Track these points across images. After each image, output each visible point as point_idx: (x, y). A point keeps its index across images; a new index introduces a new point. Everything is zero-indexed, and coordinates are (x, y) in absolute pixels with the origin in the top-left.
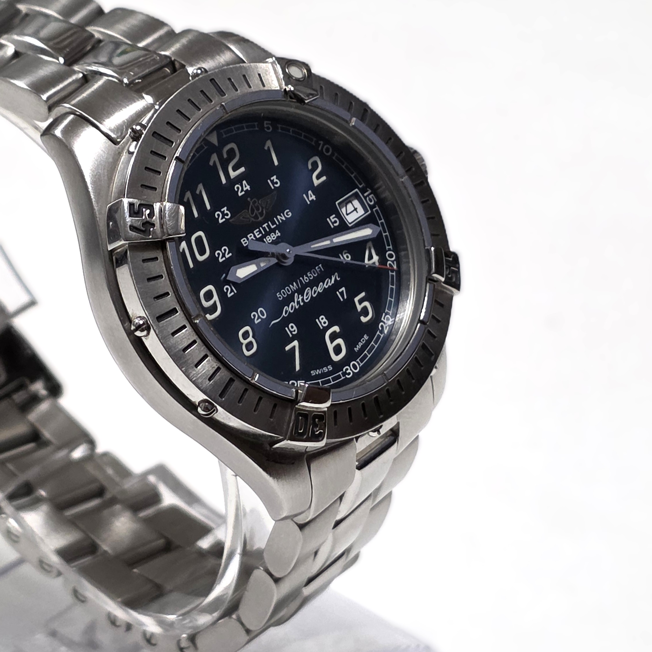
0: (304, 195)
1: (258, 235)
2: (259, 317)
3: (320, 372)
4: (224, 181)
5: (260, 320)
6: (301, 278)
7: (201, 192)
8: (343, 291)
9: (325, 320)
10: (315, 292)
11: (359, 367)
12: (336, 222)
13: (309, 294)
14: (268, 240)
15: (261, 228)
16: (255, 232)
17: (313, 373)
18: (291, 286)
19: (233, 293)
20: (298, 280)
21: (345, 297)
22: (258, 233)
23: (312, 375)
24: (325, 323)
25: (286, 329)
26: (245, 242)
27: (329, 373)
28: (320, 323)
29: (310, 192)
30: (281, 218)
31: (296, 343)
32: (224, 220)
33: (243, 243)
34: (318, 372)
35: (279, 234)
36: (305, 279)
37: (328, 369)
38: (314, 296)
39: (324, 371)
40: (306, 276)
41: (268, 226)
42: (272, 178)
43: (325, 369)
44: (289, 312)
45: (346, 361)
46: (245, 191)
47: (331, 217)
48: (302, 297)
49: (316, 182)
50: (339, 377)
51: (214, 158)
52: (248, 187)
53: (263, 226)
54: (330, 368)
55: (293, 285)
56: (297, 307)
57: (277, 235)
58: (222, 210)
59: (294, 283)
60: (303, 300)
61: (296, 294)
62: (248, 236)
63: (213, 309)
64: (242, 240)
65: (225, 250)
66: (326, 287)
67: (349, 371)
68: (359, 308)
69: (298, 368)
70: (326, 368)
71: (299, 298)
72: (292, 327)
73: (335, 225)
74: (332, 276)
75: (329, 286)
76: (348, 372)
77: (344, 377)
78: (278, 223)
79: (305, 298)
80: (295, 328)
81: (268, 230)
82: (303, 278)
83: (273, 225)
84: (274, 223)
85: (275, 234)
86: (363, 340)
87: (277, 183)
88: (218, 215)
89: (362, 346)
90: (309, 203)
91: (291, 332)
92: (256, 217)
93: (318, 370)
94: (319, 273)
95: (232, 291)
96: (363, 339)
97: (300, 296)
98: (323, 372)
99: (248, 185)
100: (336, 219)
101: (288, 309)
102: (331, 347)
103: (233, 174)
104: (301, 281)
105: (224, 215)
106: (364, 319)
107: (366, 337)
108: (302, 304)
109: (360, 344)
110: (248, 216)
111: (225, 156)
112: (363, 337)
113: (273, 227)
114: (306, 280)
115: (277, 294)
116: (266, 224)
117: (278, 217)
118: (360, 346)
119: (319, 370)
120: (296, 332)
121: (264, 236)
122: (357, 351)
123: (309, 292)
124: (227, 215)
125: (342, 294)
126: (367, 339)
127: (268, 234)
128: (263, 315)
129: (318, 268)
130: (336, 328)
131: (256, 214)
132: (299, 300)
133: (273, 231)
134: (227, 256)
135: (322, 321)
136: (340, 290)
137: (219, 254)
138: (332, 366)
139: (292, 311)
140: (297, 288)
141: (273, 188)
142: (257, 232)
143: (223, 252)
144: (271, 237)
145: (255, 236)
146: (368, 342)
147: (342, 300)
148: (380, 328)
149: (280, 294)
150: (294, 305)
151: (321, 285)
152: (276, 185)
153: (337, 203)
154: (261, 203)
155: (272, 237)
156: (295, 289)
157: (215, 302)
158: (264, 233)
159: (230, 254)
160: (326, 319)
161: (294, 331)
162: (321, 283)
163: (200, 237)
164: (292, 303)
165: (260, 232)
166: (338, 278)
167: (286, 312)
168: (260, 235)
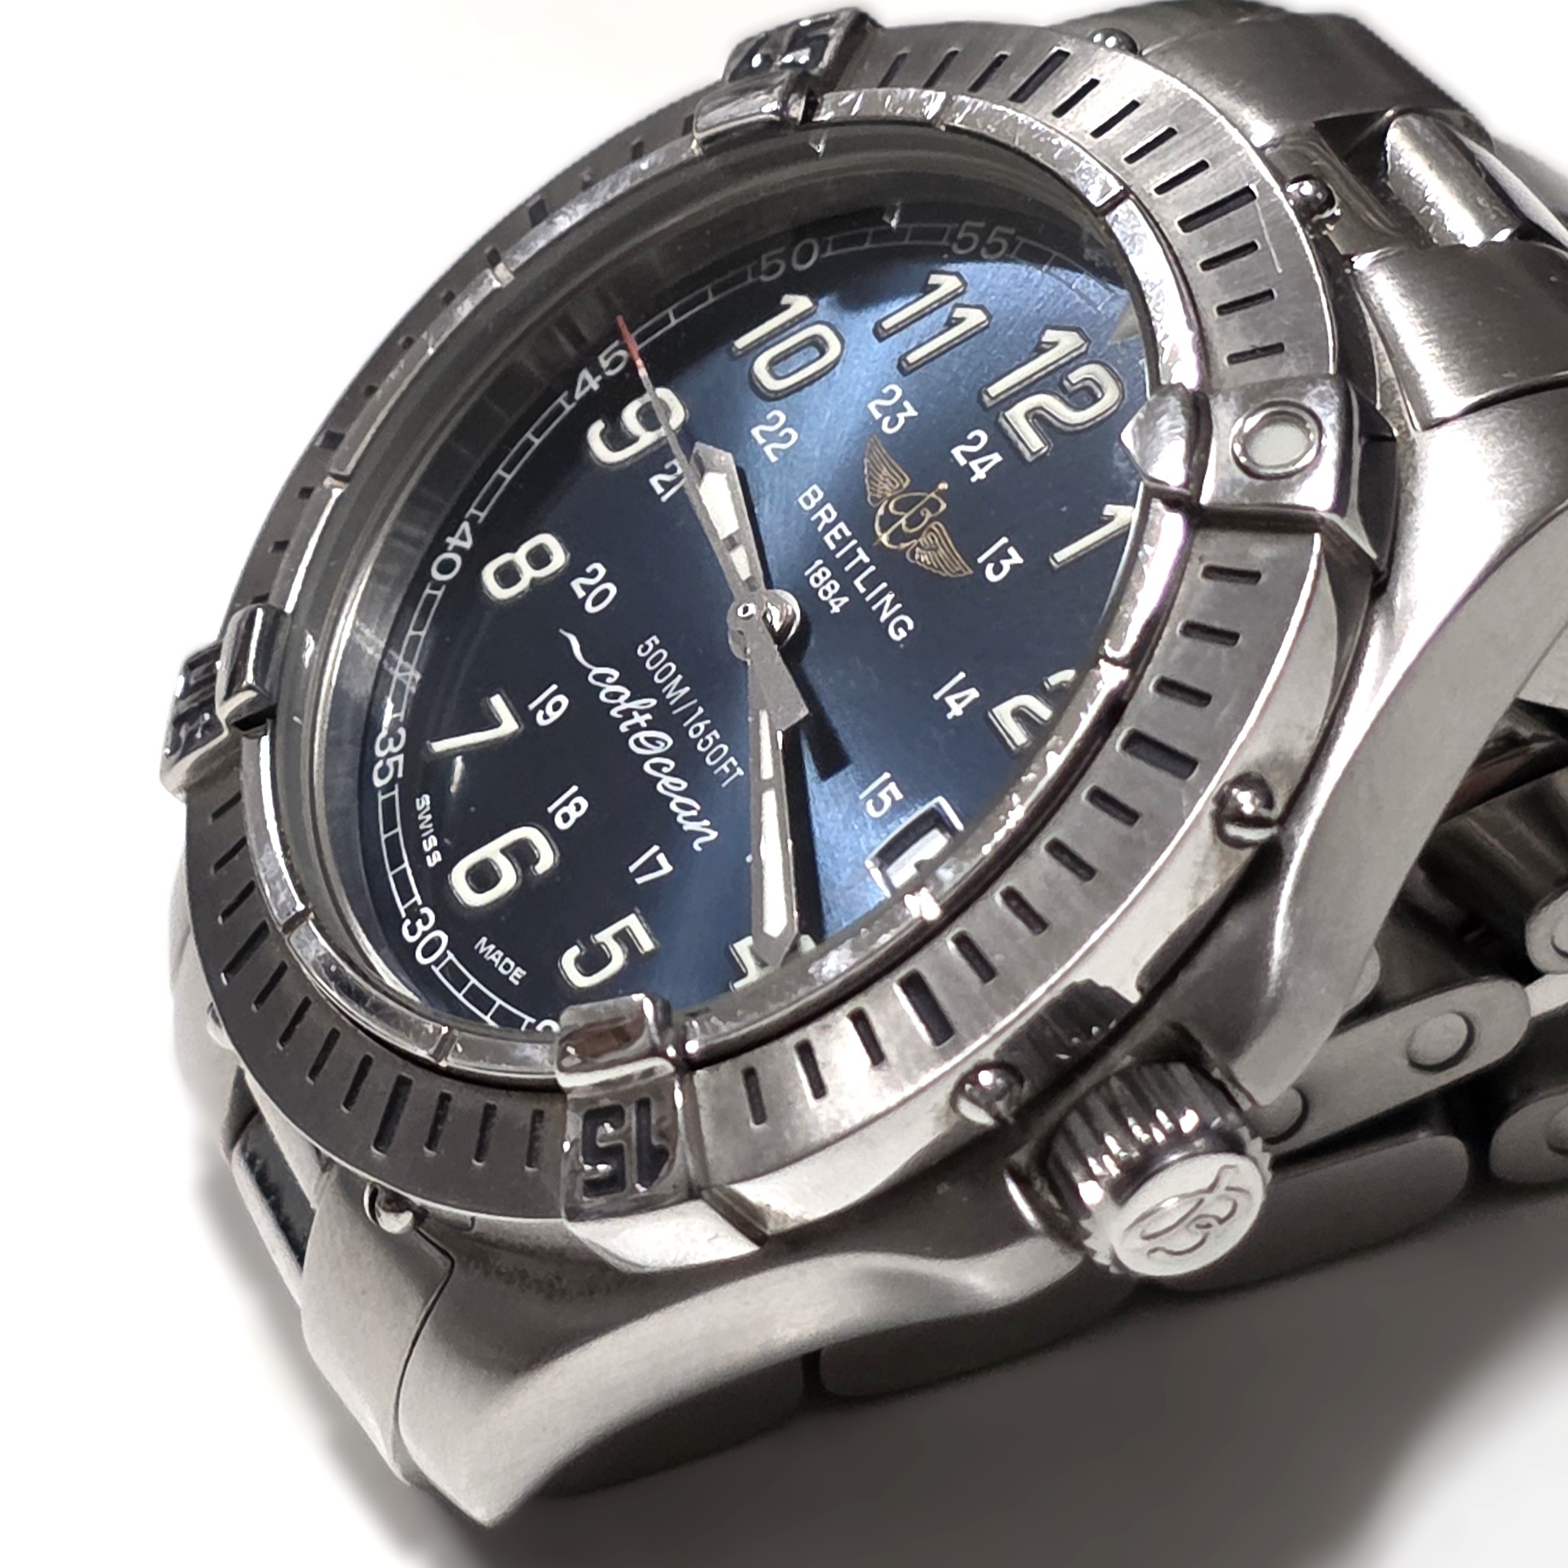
0: (962, 675)
1: (832, 538)
3: (423, 826)
4: (997, 388)
5: (581, 594)
6: (701, 710)
7: (961, 321)
8: (660, 868)
9: (575, 816)
10: (657, 767)
11: (430, 965)
12: (879, 805)
13: (651, 746)
14: (819, 573)
15: (854, 542)
16: (842, 525)
17: (423, 802)
18: (679, 677)
19: (660, 490)
20: (695, 701)
21: (638, 881)
22: (838, 537)
23: (418, 800)
24: (566, 818)
25: (553, 688)
26: (811, 497)
27: (418, 858)
28: (567, 802)
29: (973, 694)
30: (887, 606)
31: (509, 725)
32: (877, 415)
33: (808, 493)
34: (425, 819)
35: (836, 609)
36: (697, 727)
37: (430, 853)
38: (647, 768)
39: (426, 838)
40: (706, 726)
41: (862, 567)
42: (1012, 551)
43: (430, 844)
44: (601, 689)
46: (967, 466)
47: (892, 787)
48: (644, 725)
49: (1003, 713)
50: (406, 895)
51: (1065, 342)
52: (980, 474)
53: (860, 550)
55: (680, 686)
56: (614, 713)
57: (832, 603)
58: (907, 403)
59: (686, 690)
60: (636, 728)
61: (653, 702)
62: (829, 507)
63: (617, 438)
64: (815, 487)
65: (787, 439)
66: (673, 806)
67: (421, 928)
70: (435, 844)
71: (641, 712)
72: (557, 706)
73: (870, 803)
74: (706, 822)
75: (676, 814)
76: (419, 923)
77: (404, 915)
79: (642, 735)
80: (554, 716)
81: (847, 568)
82: (700, 719)
83: (863, 582)
84: (870, 583)
85: (834, 596)
86: (507, 967)
87: (998, 570)
88: (891, 395)
89: (492, 962)
90: (937, 696)
91: (542, 706)
92: (887, 521)
93: (429, 817)
94: (717, 771)
96: (512, 964)
97: (648, 716)
98: (424, 835)
99: (987, 472)
100: (887, 805)
101: (608, 681)
102: (492, 851)
103: (1017, 415)
104: (694, 709)
105: (892, 412)
106: (570, 957)
107: (517, 974)
108: (624, 727)
109: (497, 957)
110: (889, 494)
111: (1075, 376)
112: (517, 965)
113: (857, 583)
114: (696, 730)
115: (654, 638)
116: (867, 560)
117: (889, 597)
118: (493, 957)
119: (428, 823)
120: (543, 722)
121: (830, 561)
122: (476, 947)
123: (658, 745)
124: (893, 422)
126: (511, 978)
127: (837, 568)
128: (595, 602)
129: (730, 765)
130: (546, 859)
131: (898, 518)
132: (635, 713)
133: (847, 589)
134: (768, 450)
135: (570, 809)
136: (662, 859)
137: (775, 421)
138: (438, 864)
139: (602, 697)
140: (672, 703)
141: (981, 560)
142: (840, 531)
143: (782, 434)
144: (825, 583)
145: (829, 527)
146: (500, 984)
147: (632, 869)
148: (541, 1025)
149: (656, 648)
150: (622, 699)
151: (679, 785)
152: (990, 567)
153: (941, 800)
154: (931, 529)
155: (828, 586)
156: (668, 696)
157: (635, 440)
158: (839, 555)
159: (773, 459)
160: (578, 820)
161: (546, 717)
162: (684, 786)
163: (823, 350)
164: (627, 693)
165: (840, 544)
166: (700, 845)
167: (602, 678)
168: (832, 546)
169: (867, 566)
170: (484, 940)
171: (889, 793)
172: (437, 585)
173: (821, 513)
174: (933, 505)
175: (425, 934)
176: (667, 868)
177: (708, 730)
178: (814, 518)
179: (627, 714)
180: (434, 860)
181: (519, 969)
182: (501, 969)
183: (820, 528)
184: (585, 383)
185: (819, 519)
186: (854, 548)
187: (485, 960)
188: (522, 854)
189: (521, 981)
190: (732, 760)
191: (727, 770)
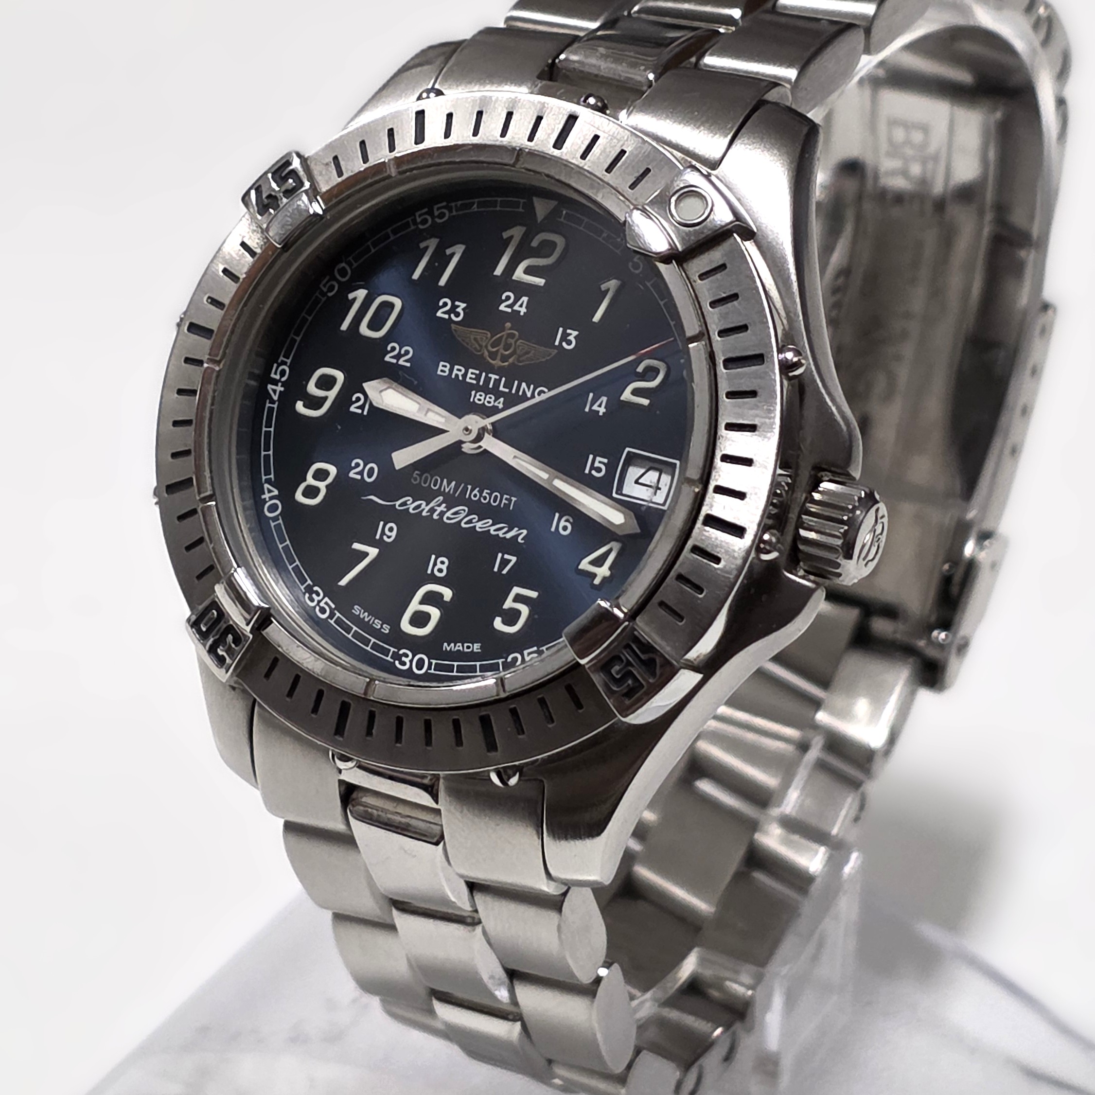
0: (591, 395)
1: (471, 378)
2: (361, 473)
3: (366, 620)
4: (498, 271)
5: (359, 477)
6: (470, 487)
7: (453, 255)
8: (510, 561)
9: (444, 567)
10: (470, 522)
11: (426, 671)
12: (599, 470)
13: (457, 515)
14: (478, 397)
15: (484, 374)
16: (471, 371)
17: (357, 610)
18: (445, 481)
19: (359, 411)
20: (463, 485)
21: (504, 572)
22: (474, 376)
23: (353, 611)
24: (440, 571)
25: (382, 523)
26: (443, 369)
27: (377, 634)
28: (435, 564)
29: (604, 399)
30: (526, 389)
31: (373, 552)
32: (446, 316)
33: (440, 368)
34: (365, 616)
35: (501, 406)
36: (474, 494)
37: (382, 628)
38: (463, 525)
39: (373, 622)
40: (478, 491)
41: (497, 382)
42: (569, 331)
43: (377, 624)
44: (408, 508)
45: (416, 645)
46: (513, 310)
47: (598, 459)
48: (445, 510)
49: (627, 395)
50: (386, 652)
51: (517, 232)
52: (523, 310)
53: (490, 375)
55: (449, 484)
56: (424, 514)
57: (496, 404)
58: (457, 303)
59: (453, 483)
60: (442, 514)
61: (441, 498)
62: (456, 367)
63: (315, 403)
64: (442, 363)
65: (407, 352)
66: (493, 533)
67: (407, 660)
68: (509, 604)
69: (343, 582)
70: (380, 622)
71: (439, 505)
72: (391, 529)
73: (594, 472)
74: (516, 529)
75: (498, 535)
76: (404, 659)
77: (392, 660)
78: (514, 391)
79: (448, 514)
80: (394, 534)
81: (491, 386)
82: (473, 490)
83: (504, 387)
84: (509, 385)
85: (495, 401)
86: (468, 647)
87: (569, 343)
88: (445, 304)
89: (458, 650)
90: (587, 410)
91: (383, 533)
92: (493, 356)
93: (366, 614)
94: (502, 506)
95: (361, 407)
96: (470, 645)
97: (444, 505)
98: (371, 622)
99: (526, 308)
100: (603, 468)
101: (410, 504)
102: (415, 605)
103: (519, 274)
104: (465, 488)
105: (452, 310)
106: (498, 623)
107: (476, 647)
108: (435, 516)
109: (459, 647)
110: (484, 344)
111: (535, 243)
112: (473, 644)
113: (501, 388)
114: (475, 496)
115: (416, 472)
116: (497, 377)
117: (524, 385)
118: (457, 648)
119: (368, 617)
120: (390, 540)
121: (478, 388)
122: (444, 649)
123: (461, 513)
124: (457, 315)
125: (504, 563)
126: (475, 650)
127: (486, 390)
128: (370, 476)
129: (506, 499)
130: (447, 594)
131: (497, 351)
132: (436, 508)
133: (498, 395)
134: (401, 362)
135: (439, 566)
136: (506, 556)
137: (393, 349)
138: (390, 630)
139: (412, 511)
140: (451, 492)
141: (557, 343)
142: (472, 373)
143: (403, 352)
144: (485, 399)
145: (465, 375)
146: (473, 656)
147: (496, 569)
148: (509, 659)
149: (421, 476)
150: (423, 506)
151: (488, 523)
152: (564, 344)
153: (627, 449)
154: (519, 346)
155: (488, 399)
156: (447, 490)
157: (326, 398)
158: (481, 383)
159: (408, 365)
160: (448, 568)
161: (389, 537)
162: (491, 521)
163: (392, 306)
164: (424, 502)
165: (478, 378)
166: (522, 539)
167: (404, 504)
168: (474, 382)
169: (500, 380)
170: (445, 644)
171: (600, 462)
172: (275, 519)
173: (455, 372)
174: (511, 336)
175: (411, 661)
176: (514, 559)
177: (481, 492)
178: (453, 376)
179: (432, 510)
180: (386, 629)
181: (475, 645)
182: (466, 650)
183: (461, 378)
184: (275, 391)
185: (457, 375)
186: (486, 376)
187: (454, 652)
188: (431, 599)
189: (481, 649)
190: (505, 496)
191: (507, 502)
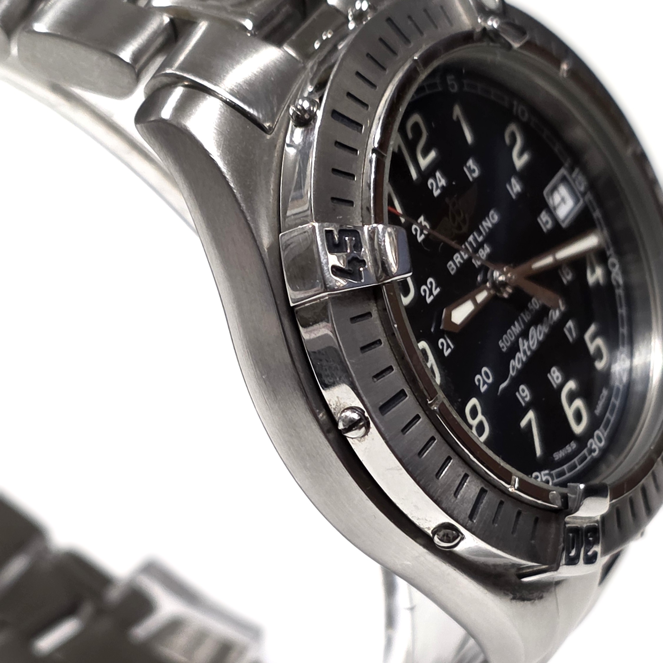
0: (508, 186)
1: (465, 255)
2: (485, 383)
3: (563, 454)
5: (486, 386)
6: (522, 314)
8: (570, 326)
9: (557, 373)
10: (540, 333)
11: (604, 438)
12: (548, 222)
13: (535, 337)
15: (466, 244)
16: (461, 250)
17: (556, 456)
18: (513, 328)
19: (449, 350)
20: (520, 318)
21: (574, 335)
22: (465, 252)
23: (555, 459)
24: (558, 378)
25: (517, 394)
26: (451, 267)
27: (574, 454)
28: (553, 378)
29: (513, 180)
30: (487, 224)
31: (531, 415)
32: (423, 236)
33: (450, 269)
34: (561, 454)
35: (489, 250)
36: (528, 315)
37: (571, 447)
38: (541, 339)
39: (567, 451)
40: (527, 310)
41: (475, 239)
42: (468, 164)
43: (569, 449)
44: (517, 368)
45: (589, 433)
46: (440, 188)
47: (542, 216)
48: (528, 343)
49: (518, 164)
50: (584, 457)
51: (398, 140)
52: (443, 182)
53: (469, 240)
54: (573, 445)
55: (515, 326)
56: (524, 359)
57: (486, 252)
58: (419, 221)
59: (516, 323)
60: (529, 346)
61: (520, 340)
62: (454, 258)
64: (448, 266)
65: (431, 283)
66: (552, 324)
67: (594, 446)
68: (592, 348)
69: (538, 451)
70: (568, 446)
71: (524, 345)
72: (523, 391)
73: (548, 226)
75: (554, 321)
76: (593, 448)
77: (590, 457)
78: (484, 234)
79: (531, 343)
80: (527, 391)
81: (475, 245)
82: (525, 314)
83: (479, 237)
84: (480, 234)
85: (484, 251)
86: (603, 397)
87: (474, 171)
88: (416, 230)
90: (514, 197)
91: (523, 398)
92: (459, 228)
93: (561, 452)
95: (448, 346)
96: (602, 395)
97: (525, 341)
99: (443, 177)
100: (547, 218)
101: (516, 364)
102: (570, 412)
103: (423, 163)
105: (423, 228)
106: (599, 366)
108: (529, 353)
109: (601, 404)
113: (479, 240)
115: (500, 343)
116: (472, 236)
117: (484, 223)
118: (601, 406)
120: (529, 398)
122: (598, 415)
123: (534, 334)
124: (426, 228)
125: (570, 331)
126: (606, 394)
127: (475, 251)
128: (488, 377)
130: (572, 384)
131: (458, 223)
132: (524, 348)
133: (480, 245)
134: (435, 293)
135: (555, 376)
136: (567, 326)
137: (425, 291)
138: (575, 442)
140: (520, 329)
141: (471, 179)
142: (463, 251)
143: (429, 286)
145: (462, 257)
146: (608, 399)
147: (571, 340)
149: (503, 342)
150: (520, 357)
151: (546, 321)
152: (474, 175)
153: (545, 193)
155: (481, 255)
156: (518, 331)
157: (432, 366)
158: (471, 251)
159: (439, 289)
160: (558, 371)
161: (527, 396)
162: (546, 318)
164: (518, 354)
166: (564, 307)
167: (513, 369)
168: (468, 254)
170: (596, 412)
171: (544, 217)
173: (457, 261)
175: (596, 444)
176: (571, 323)
178: (459, 265)
179: (525, 352)
182: (604, 400)
185: (459, 262)
186: (468, 243)
188: (572, 398)
189: (606, 390)
